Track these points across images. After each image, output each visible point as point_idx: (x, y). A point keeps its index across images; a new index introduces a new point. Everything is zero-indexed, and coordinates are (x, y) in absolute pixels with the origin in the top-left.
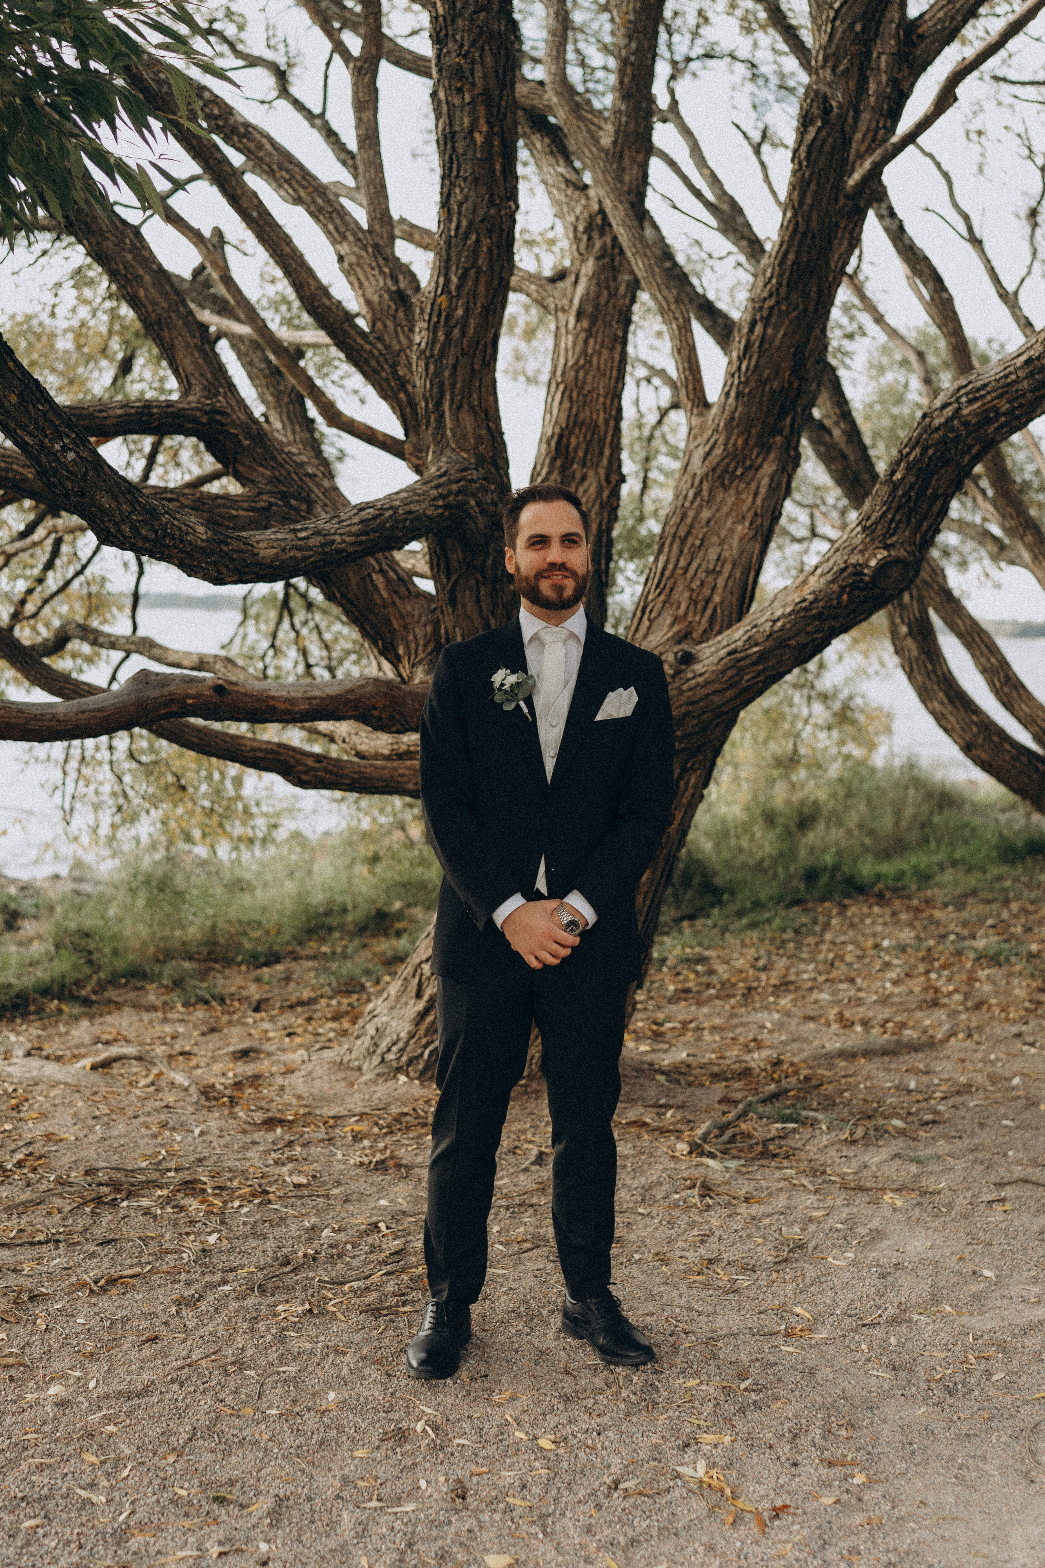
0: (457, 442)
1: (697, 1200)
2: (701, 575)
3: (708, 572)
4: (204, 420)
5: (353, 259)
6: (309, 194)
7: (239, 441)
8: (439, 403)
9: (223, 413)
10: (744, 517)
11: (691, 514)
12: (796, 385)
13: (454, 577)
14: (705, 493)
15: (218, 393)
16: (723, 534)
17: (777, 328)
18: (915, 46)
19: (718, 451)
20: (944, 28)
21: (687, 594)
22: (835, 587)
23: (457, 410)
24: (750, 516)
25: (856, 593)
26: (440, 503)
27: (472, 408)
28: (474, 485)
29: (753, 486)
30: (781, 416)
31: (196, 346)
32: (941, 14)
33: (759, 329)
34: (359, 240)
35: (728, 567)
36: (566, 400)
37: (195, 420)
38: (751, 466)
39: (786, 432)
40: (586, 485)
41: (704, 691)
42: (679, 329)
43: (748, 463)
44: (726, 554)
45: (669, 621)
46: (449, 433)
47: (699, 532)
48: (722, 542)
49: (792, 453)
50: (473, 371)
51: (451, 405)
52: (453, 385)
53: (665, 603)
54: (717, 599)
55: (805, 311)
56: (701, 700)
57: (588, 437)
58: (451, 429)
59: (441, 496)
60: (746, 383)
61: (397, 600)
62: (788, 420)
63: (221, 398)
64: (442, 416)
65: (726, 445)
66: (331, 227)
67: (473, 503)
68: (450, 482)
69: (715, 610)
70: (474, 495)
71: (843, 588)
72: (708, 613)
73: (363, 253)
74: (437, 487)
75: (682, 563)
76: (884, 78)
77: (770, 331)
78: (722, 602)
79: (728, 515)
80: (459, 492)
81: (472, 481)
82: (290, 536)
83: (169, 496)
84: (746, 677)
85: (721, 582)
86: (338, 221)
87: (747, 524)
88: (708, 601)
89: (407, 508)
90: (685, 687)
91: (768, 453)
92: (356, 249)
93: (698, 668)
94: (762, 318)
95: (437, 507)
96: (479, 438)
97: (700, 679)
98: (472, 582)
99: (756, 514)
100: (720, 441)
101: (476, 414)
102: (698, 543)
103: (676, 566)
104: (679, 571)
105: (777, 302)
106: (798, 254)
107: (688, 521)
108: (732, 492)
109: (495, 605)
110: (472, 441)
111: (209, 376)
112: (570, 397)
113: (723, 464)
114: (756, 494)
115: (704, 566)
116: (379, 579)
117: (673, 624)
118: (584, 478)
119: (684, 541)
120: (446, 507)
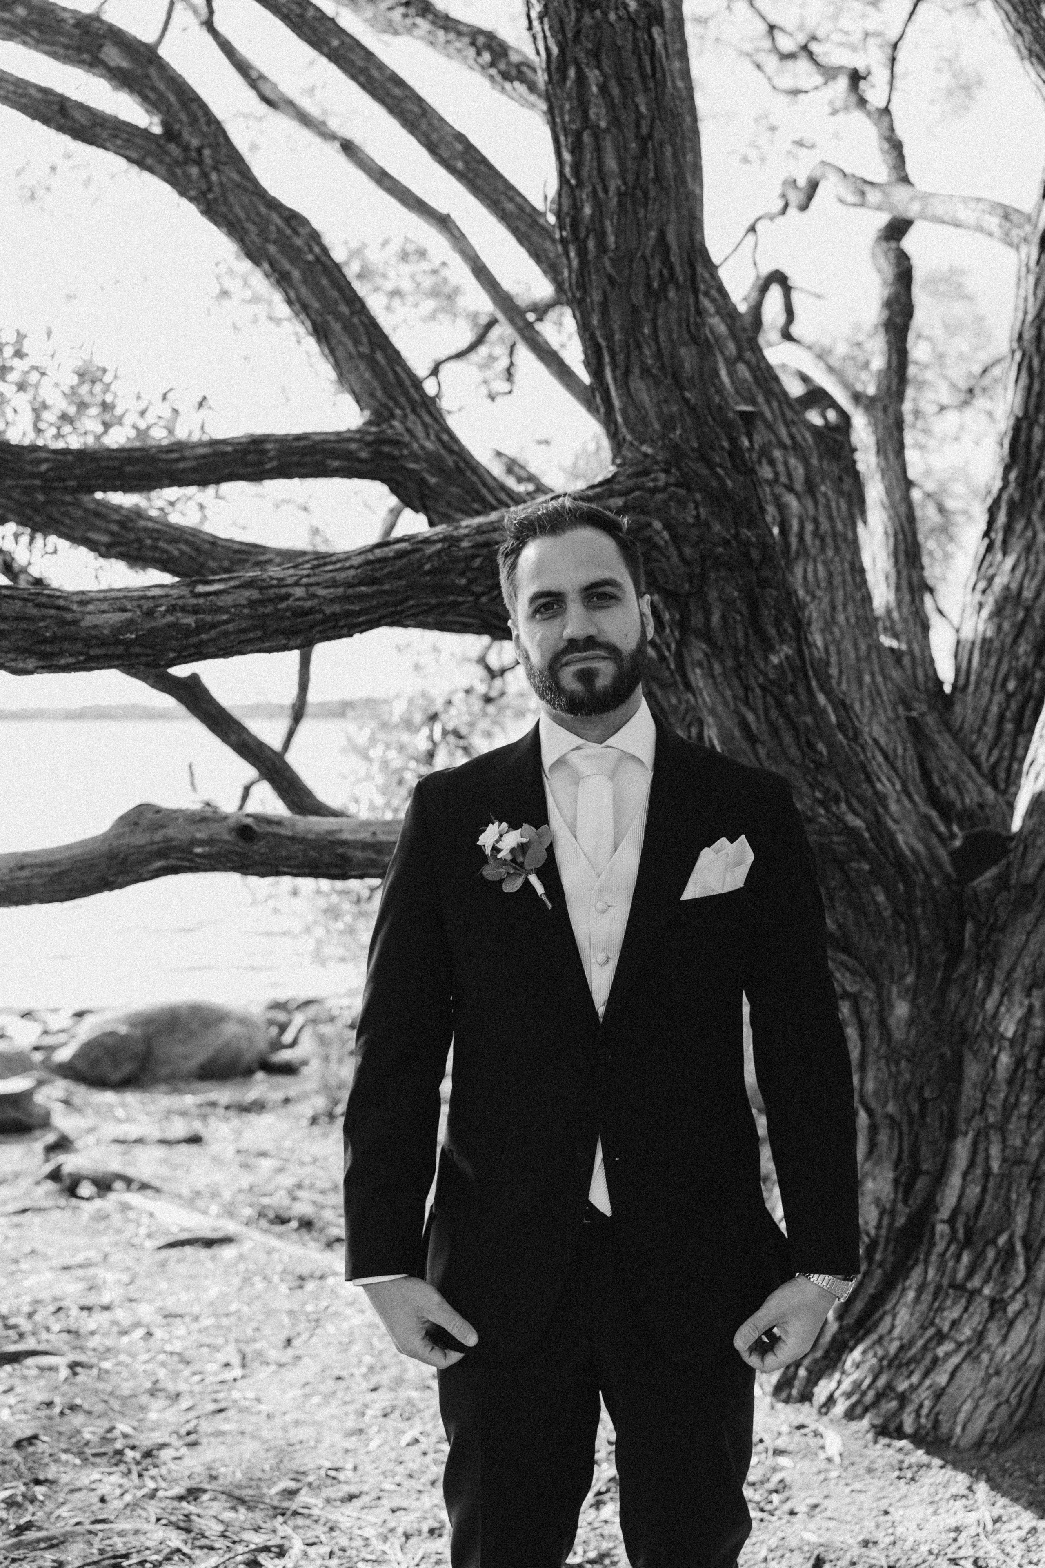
0: (631, 430)
4: (363, 455)
7: (423, 480)
9: (396, 443)
15: (393, 416)
23: (624, 382)
27: (646, 372)
28: (659, 497)
31: (361, 355)
36: (1024, 373)
37: (349, 456)
46: (620, 419)
50: (635, 310)
51: (613, 371)
52: (609, 337)
58: (624, 411)
63: (396, 423)
64: (607, 391)
67: (657, 525)
68: (612, 495)
70: (660, 512)
81: (654, 491)
89: (480, 539)
96: (672, 423)
101: (657, 383)
109: (747, 688)
110: (657, 426)
111: (379, 394)
112: (1030, 369)
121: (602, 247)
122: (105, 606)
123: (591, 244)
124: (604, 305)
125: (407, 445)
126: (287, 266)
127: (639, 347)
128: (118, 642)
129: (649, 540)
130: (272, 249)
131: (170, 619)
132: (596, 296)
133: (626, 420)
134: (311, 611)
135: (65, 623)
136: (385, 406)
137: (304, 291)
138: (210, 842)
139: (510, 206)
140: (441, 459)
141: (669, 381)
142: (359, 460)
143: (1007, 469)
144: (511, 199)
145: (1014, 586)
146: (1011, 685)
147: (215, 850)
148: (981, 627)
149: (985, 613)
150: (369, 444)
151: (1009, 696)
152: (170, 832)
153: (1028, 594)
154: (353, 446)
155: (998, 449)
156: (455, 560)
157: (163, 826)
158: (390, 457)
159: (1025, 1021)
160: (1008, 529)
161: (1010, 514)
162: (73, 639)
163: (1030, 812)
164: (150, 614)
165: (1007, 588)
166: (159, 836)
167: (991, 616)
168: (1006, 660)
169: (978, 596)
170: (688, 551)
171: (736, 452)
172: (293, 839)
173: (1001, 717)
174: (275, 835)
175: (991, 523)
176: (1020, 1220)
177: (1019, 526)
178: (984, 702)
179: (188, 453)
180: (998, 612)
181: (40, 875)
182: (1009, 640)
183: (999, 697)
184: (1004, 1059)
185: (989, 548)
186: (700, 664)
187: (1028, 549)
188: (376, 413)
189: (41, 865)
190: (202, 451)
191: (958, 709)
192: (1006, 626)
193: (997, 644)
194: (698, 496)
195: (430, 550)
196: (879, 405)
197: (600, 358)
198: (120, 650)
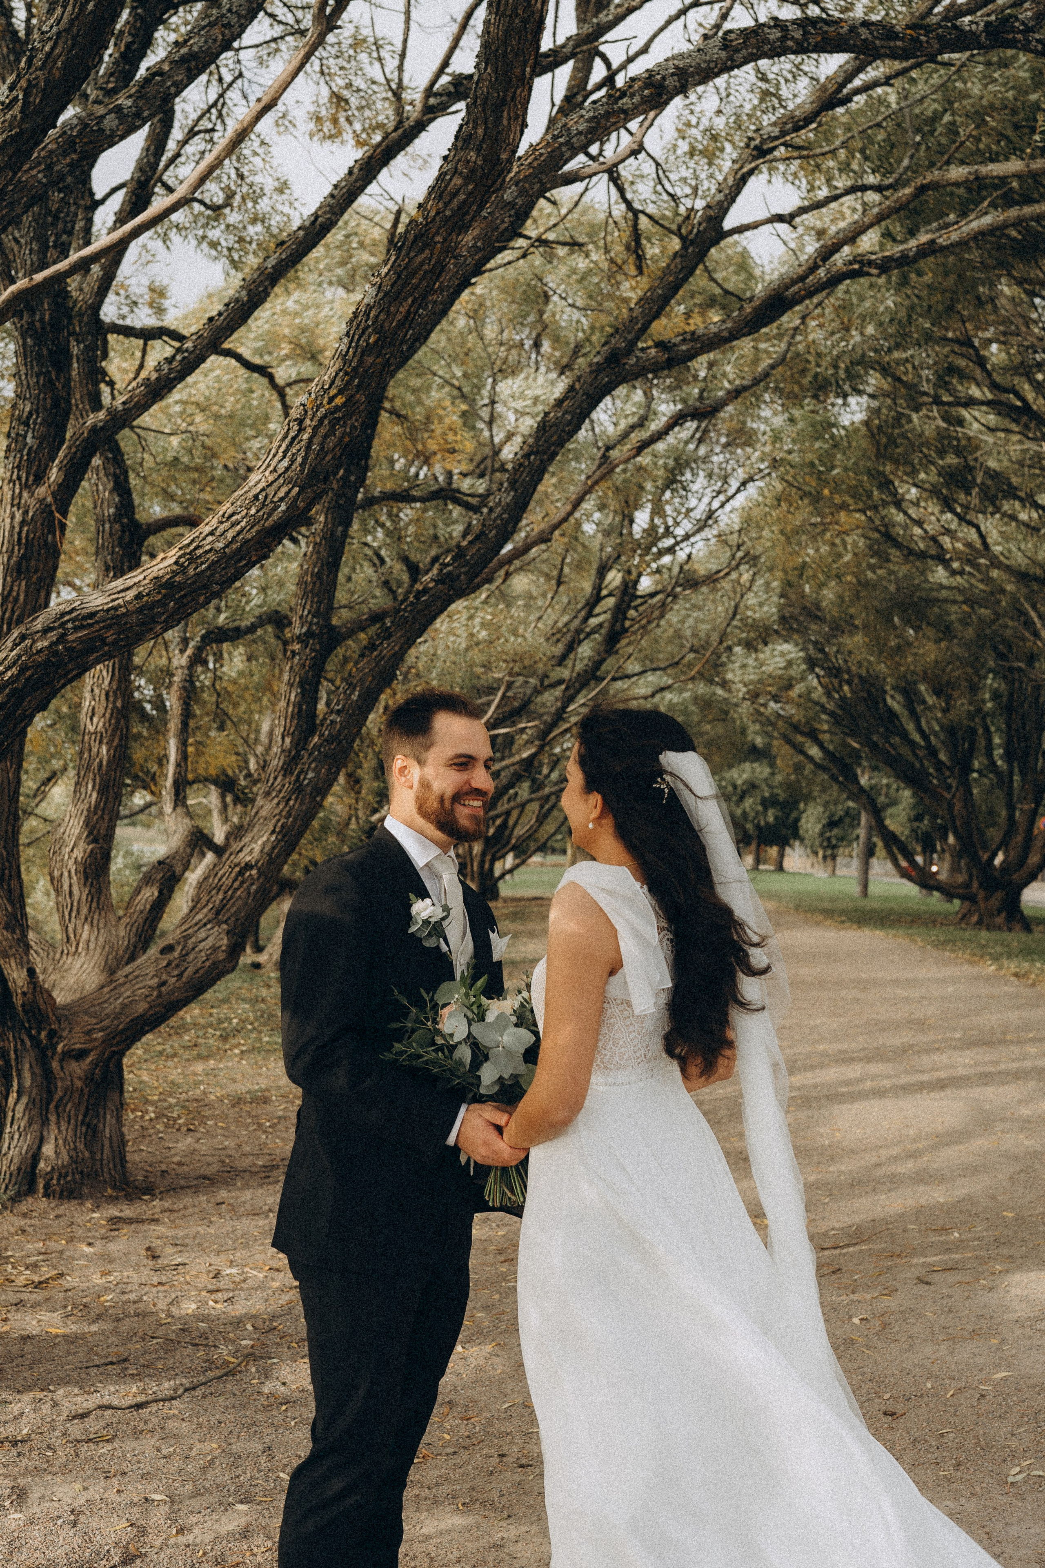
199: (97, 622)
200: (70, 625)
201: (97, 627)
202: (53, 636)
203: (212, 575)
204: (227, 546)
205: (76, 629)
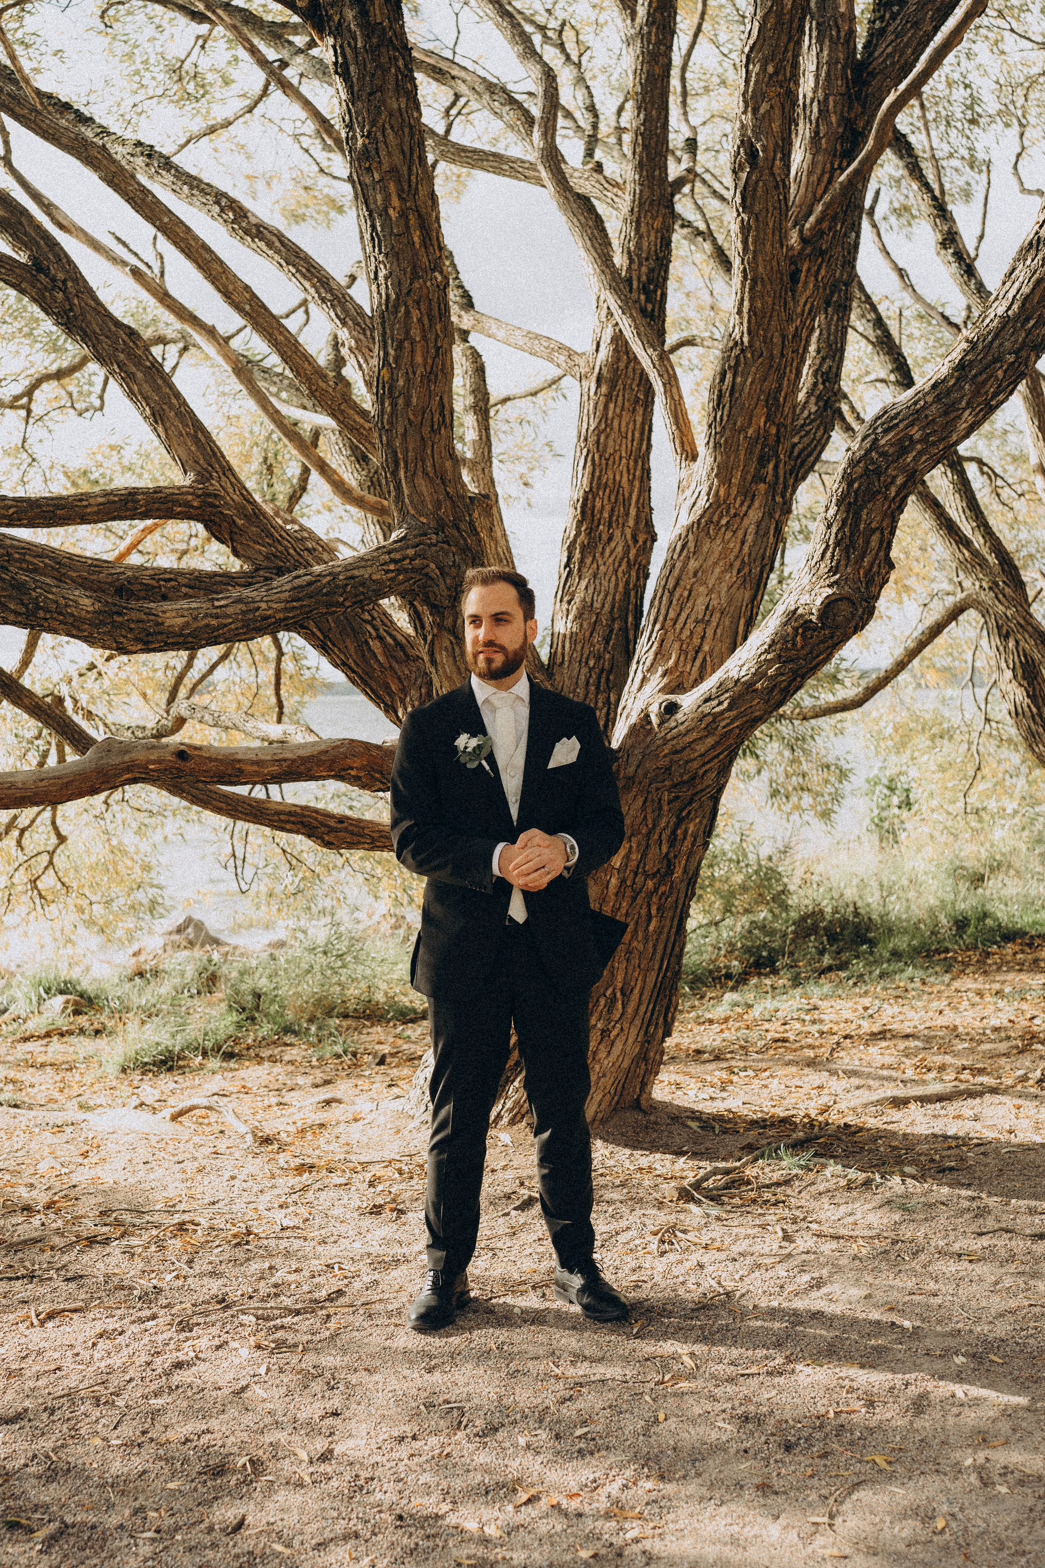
0: (415, 508)
1: (653, 1247)
2: (690, 625)
3: (697, 622)
4: (195, 504)
5: (353, 343)
6: (314, 286)
8: (395, 473)
9: (218, 497)
10: (731, 565)
11: (679, 565)
12: (773, 431)
13: (429, 638)
14: (691, 545)
15: (211, 478)
16: (711, 583)
17: (745, 376)
18: (866, 83)
19: (702, 502)
20: (893, 64)
21: (676, 645)
22: (790, 630)
23: (411, 480)
24: (737, 564)
25: (809, 634)
26: (392, 567)
27: (426, 475)
28: (432, 549)
29: (740, 533)
30: (762, 461)
31: (190, 435)
32: (889, 50)
33: (729, 376)
34: (358, 324)
35: (717, 615)
36: (589, 464)
37: (187, 504)
38: (735, 515)
39: (770, 478)
40: (613, 544)
41: (687, 739)
42: (664, 384)
43: (732, 511)
44: (715, 602)
45: (660, 672)
46: (407, 500)
47: (687, 582)
48: (711, 591)
49: (778, 499)
51: (406, 473)
52: (405, 453)
53: (656, 654)
54: (706, 648)
55: (772, 357)
56: (684, 749)
57: (613, 498)
58: (410, 496)
59: (393, 561)
60: (722, 433)
61: (394, 664)
62: (771, 466)
63: (214, 482)
64: (400, 484)
65: (708, 494)
66: (332, 314)
67: (432, 566)
68: (406, 548)
69: (704, 660)
70: (434, 559)
71: (796, 629)
72: (698, 663)
73: (362, 337)
74: (389, 553)
75: (672, 614)
76: (834, 119)
77: (739, 380)
78: (711, 651)
79: (716, 563)
80: (416, 556)
81: (430, 545)
82: (209, 605)
83: (167, 576)
84: (723, 724)
85: (710, 632)
86: (338, 310)
87: (735, 572)
88: (697, 652)
89: (349, 574)
90: (669, 737)
91: (752, 500)
92: (354, 333)
93: (679, 716)
94: (730, 367)
95: (387, 572)
96: (438, 505)
97: (682, 728)
98: (447, 643)
99: (743, 560)
100: (704, 493)
101: (431, 481)
102: (686, 593)
103: (665, 619)
104: (669, 623)
105: (742, 351)
106: (752, 300)
107: (676, 572)
108: (718, 542)
110: (429, 507)
111: (203, 462)
112: (593, 461)
113: (707, 515)
114: (743, 543)
115: (693, 617)
116: (375, 645)
117: (664, 675)
118: (610, 539)
119: (672, 593)
120: (399, 572)
121: (408, 404)
122: (174, 614)
123: (401, 401)
124: (405, 434)
125: (223, 498)
126: (134, 369)
127: (423, 461)
128: (181, 635)
129: (427, 575)
130: (122, 356)
131: (205, 622)
132: (400, 430)
133: (411, 502)
134: (269, 617)
135: (158, 624)
136: (206, 470)
137: (146, 387)
138: (159, 761)
139: (281, 338)
140: (244, 507)
141: (439, 481)
142: (193, 507)
143: (579, 524)
144: (281, 333)
145: (588, 600)
146: (591, 663)
147: (162, 767)
148: (569, 625)
149: (571, 617)
150: (199, 496)
151: (591, 670)
152: (133, 755)
153: (597, 605)
154: (190, 497)
155: (572, 510)
156: (338, 587)
157: (127, 752)
158: (212, 505)
159: (627, 857)
160: (582, 561)
161: (582, 552)
162: (161, 633)
163: (628, 736)
164: (195, 619)
165: (584, 600)
166: (127, 758)
167: (576, 618)
168: (587, 647)
169: (565, 606)
170: (448, 581)
171: (471, 524)
172: (210, 759)
173: (588, 683)
174: (200, 756)
175: (570, 558)
176: (620, 978)
177: (588, 561)
178: (575, 672)
179: (92, 501)
180: (579, 616)
181: (54, 785)
182: (588, 634)
183: (584, 670)
184: (614, 881)
185: (569, 574)
186: (446, 649)
187: (595, 576)
188: (198, 474)
189: (54, 778)
190: (101, 500)
191: (558, 677)
192: (585, 625)
193: (580, 636)
194: (454, 549)
195: (325, 581)
196: (479, 467)
197: (397, 464)
198: (181, 640)
199: (901, 421)
200: (880, 430)
201: (901, 426)
202: (867, 444)
203: (1001, 345)
204: (1009, 308)
205: (886, 431)
